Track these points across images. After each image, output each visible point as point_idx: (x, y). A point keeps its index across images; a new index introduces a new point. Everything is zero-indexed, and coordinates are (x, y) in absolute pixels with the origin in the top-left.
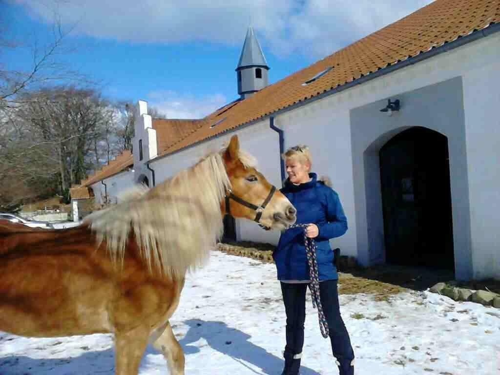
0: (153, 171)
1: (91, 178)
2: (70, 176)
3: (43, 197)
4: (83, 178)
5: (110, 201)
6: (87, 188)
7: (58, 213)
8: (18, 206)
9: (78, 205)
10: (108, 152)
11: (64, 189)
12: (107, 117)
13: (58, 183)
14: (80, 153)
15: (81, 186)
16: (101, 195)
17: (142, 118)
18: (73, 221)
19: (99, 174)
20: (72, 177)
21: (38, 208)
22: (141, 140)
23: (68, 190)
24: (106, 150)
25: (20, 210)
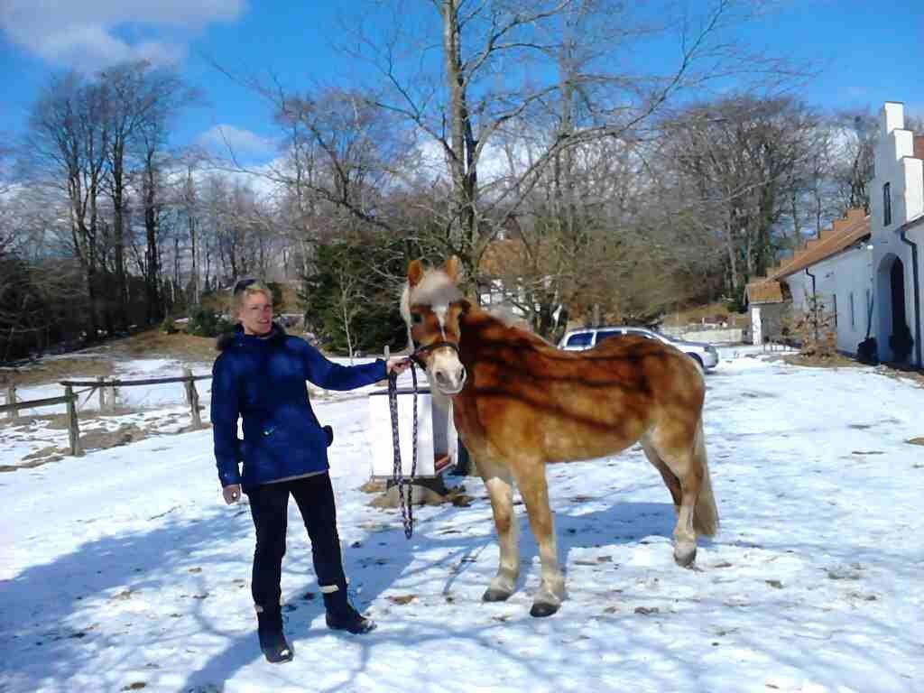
0: (914, 246)
1: (786, 266)
2: (746, 262)
3: (699, 301)
4: (770, 266)
5: (822, 307)
6: (778, 283)
7: (725, 329)
8: (656, 315)
9: (761, 314)
10: (819, 214)
11: (735, 285)
12: (816, 146)
13: (725, 276)
14: (765, 218)
15: (768, 279)
16: (806, 295)
17: (892, 138)
18: (751, 343)
19: (800, 256)
20: (749, 265)
21: (691, 320)
22: (888, 184)
23: (743, 288)
24: (814, 212)
25: (660, 323)
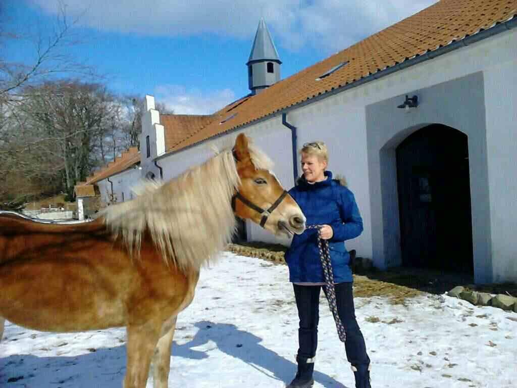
0: (161, 169)
1: (98, 176)
2: (75, 173)
3: (48, 194)
4: (88, 176)
5: (116, 199)
6: (92, 185)
7: (63, 211)
8: (21, 203)
9: (83, 203)
10: (114, 149)
11: (69, 186)
12: (113, 112)
13: (63, 181)
14: (85, 149)
15: (87, 183)
16: (107, 193)
17: (150, 113)
18: (78, 219)
19: (105, 171)
20: (77, 175)
21: (43, 206)
22: (148, 136)
23: (73, 188)
24: (112, 147)
25: (23, 208)
